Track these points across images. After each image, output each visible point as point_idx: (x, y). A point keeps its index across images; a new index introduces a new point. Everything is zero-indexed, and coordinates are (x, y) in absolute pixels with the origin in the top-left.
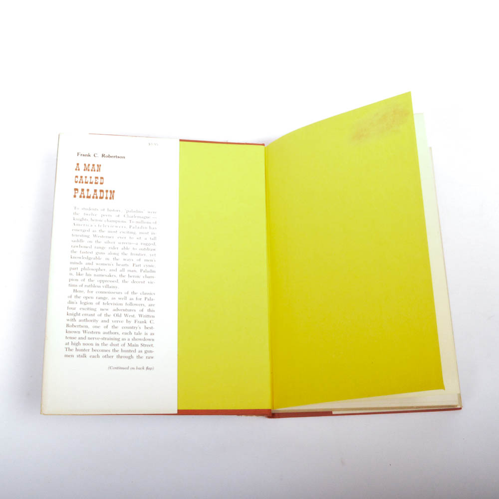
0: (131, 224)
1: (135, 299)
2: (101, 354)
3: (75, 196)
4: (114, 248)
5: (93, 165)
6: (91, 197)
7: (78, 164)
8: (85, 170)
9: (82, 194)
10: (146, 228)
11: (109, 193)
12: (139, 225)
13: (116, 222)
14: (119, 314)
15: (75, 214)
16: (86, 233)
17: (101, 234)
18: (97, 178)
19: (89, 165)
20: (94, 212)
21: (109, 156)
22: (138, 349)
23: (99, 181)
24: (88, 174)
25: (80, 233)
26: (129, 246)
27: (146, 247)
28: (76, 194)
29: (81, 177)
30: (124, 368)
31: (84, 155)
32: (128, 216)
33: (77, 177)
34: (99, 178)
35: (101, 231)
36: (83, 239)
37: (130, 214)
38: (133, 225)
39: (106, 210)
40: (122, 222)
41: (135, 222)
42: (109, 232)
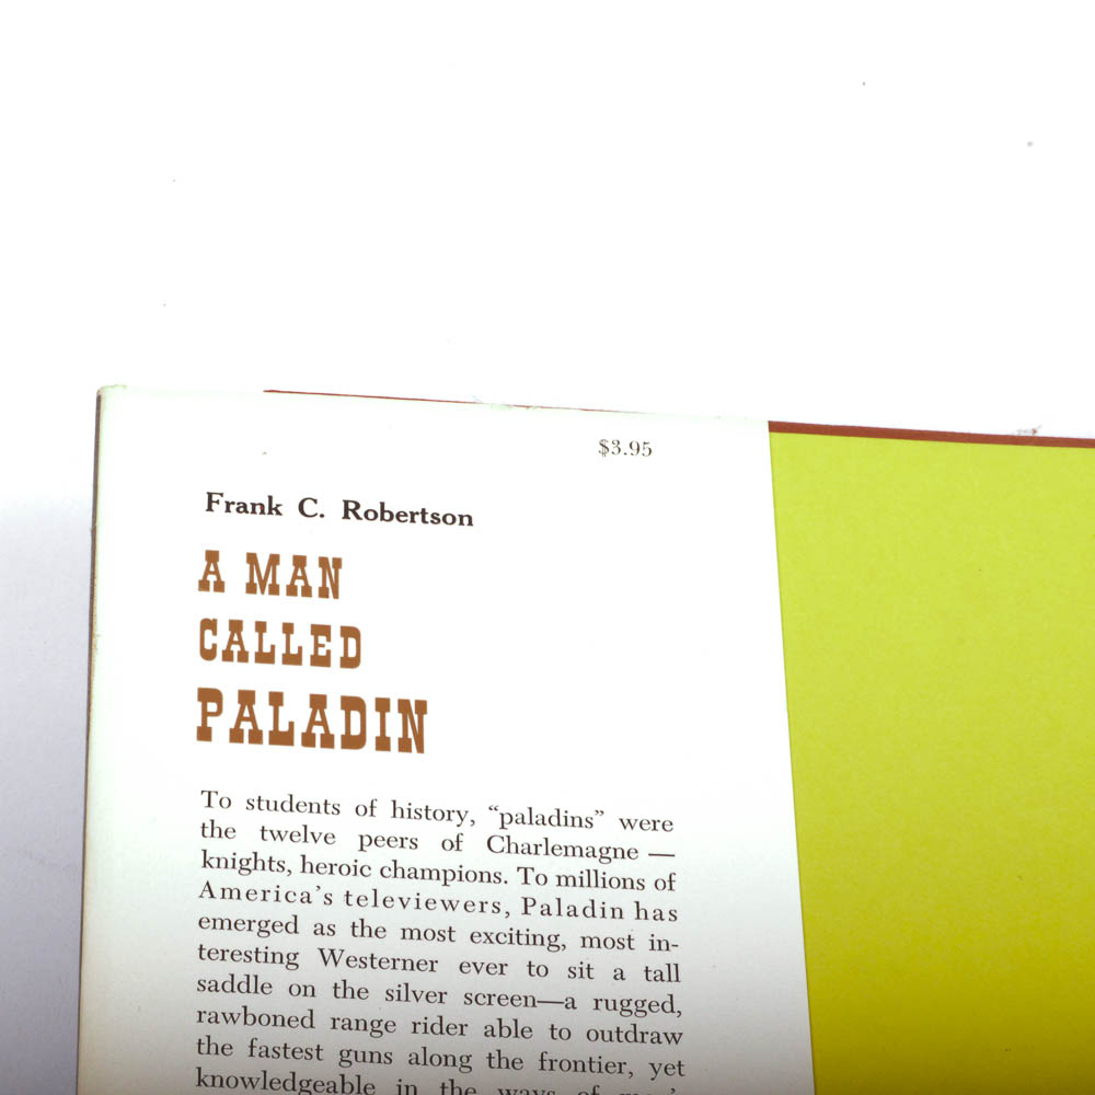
0: (533, 890)
3: (204, 734)
4: (445, 1029)
5: (299, 562)
6: (298, 738)
7: (212, 557)
8: (251, 588)
9: (240, 718)
10: (617, 913)
11: (394, 719)
12: (578, 897)
13: (444, 877)
15: (210, 829)
16: (280, 942)
17: (362, 947)
18: (320, 630)
19: (274, 560)
20: (319, 823)
21: (382, 513)
23: (335, 646)
24: (274, 609)
25: (246, 941)
26: (526, 1016)
27: (626, 1024)
28: (211, 721)
29: (236, 626)
31: (242, 508)
32: (511, 847)
33: (209, 625)
34: (336, 633)
35: (360, 929)
36: (267, 972)
37: (522, 834)
38: (546, 894)
39: (384, 809)
40: (480, 876)
41: (553, 880)
42: (408, 934)
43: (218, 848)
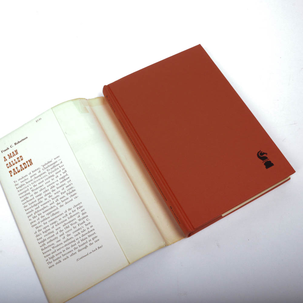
0: (49, 172)
1: (72, 212)
2: (69, 255)
3: (11, 176)
4: (47, 191)
5: (13, 152)
6: (20, 170)
7: (4, 157)
8: (9, 158)
9: (14, 172)
10: (58, 169)
11: (29, 163)
12: (53, 169)
13: (40, 176)
14: (68, 226)
16: (27, 192)
17: (35, 188)
18: (18, 158)
19: (10, 154)
20: (26, 178)
21: (19, 142)
22: (88, 240)
23: (20, 159)
24: (12, 159)
25: (24, 194)
26: (53, 185)
27: (63, 179)
28: (11, 174)
29: (10, 163)
30: (85, 256)
31: (5, 150)
32: (45, 168)
33: (7, 164)
34: (19, 158)
35: (34, 186)
36: (27, 196)
37: (46, 166)
38: (50, 171)
39: (31, 172)
40: (43, 173)
41: (50, 169)
42: (39, 184)
43: (17, 186)
